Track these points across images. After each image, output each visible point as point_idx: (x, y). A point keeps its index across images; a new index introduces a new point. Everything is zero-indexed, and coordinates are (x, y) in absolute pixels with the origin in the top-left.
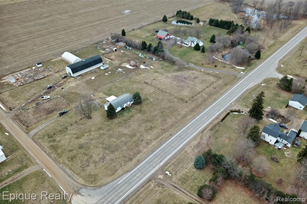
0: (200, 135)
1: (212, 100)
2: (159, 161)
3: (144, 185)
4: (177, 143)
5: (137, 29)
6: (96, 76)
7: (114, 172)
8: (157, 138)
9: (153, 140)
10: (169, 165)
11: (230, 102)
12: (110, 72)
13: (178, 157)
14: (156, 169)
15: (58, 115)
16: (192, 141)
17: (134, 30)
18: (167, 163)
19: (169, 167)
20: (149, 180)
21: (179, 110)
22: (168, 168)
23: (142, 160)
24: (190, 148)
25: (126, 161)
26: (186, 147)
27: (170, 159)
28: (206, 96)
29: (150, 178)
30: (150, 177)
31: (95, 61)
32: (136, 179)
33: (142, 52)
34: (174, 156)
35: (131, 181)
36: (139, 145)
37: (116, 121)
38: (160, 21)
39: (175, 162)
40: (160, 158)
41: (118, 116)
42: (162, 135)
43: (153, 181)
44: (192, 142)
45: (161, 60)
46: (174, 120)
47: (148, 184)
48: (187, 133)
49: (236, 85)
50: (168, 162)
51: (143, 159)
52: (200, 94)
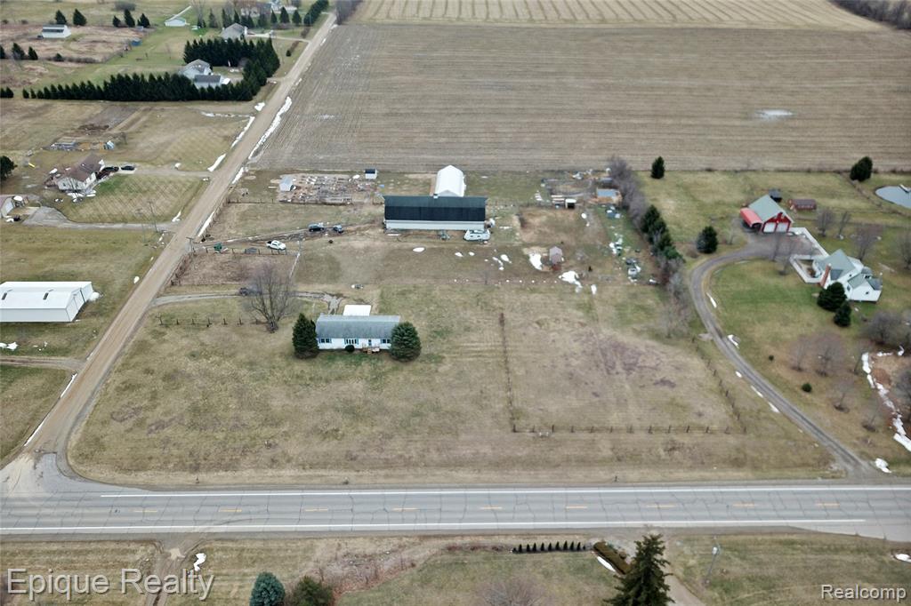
0: (405, 539)
1: (608, 477)
2: (227, 518)
3: (124, 541)
4: (325, 513)
5: (725, 172)
6: (433, 249)
7: (135, 468)
8: (307, 467)
9: (294, 463)
10: (230, 545)
11: (650, 523)
12: (472, 254)
13: (273, 545)
14: (194, 529)
15: (237, 291)
16: (365, 537)
17: (709, 170)
18: (232, 537)
19: (224, 550)
20: (147, 540)
21: (463, 437)
22: (218, 550)
23: (207, 487)
24: (334, 550)
25: (184, 464)
26: (325, 538)
27: (252, 536)
28: (607, 453)
29: (154, 537)
30: (158, 534)
31: (462, 209)
32: (138, 515)
33: (635, 237)
34: (267, 537)
35: (122, 510)
36: (251, 451)
37: (300, 367)
38: (839, 172)
39: (251, 551)
40: (240, 514)
41: (318, 360)
42: (331, 468)
43: (151, 548)
44: (361, 539)
45: (650, 284)
46: (413, 453)
47: (133, 546)
48: (384, 509)
49: (774, 485)
50: (238, 537)
51: (212, 487)
52: (592, 435)
